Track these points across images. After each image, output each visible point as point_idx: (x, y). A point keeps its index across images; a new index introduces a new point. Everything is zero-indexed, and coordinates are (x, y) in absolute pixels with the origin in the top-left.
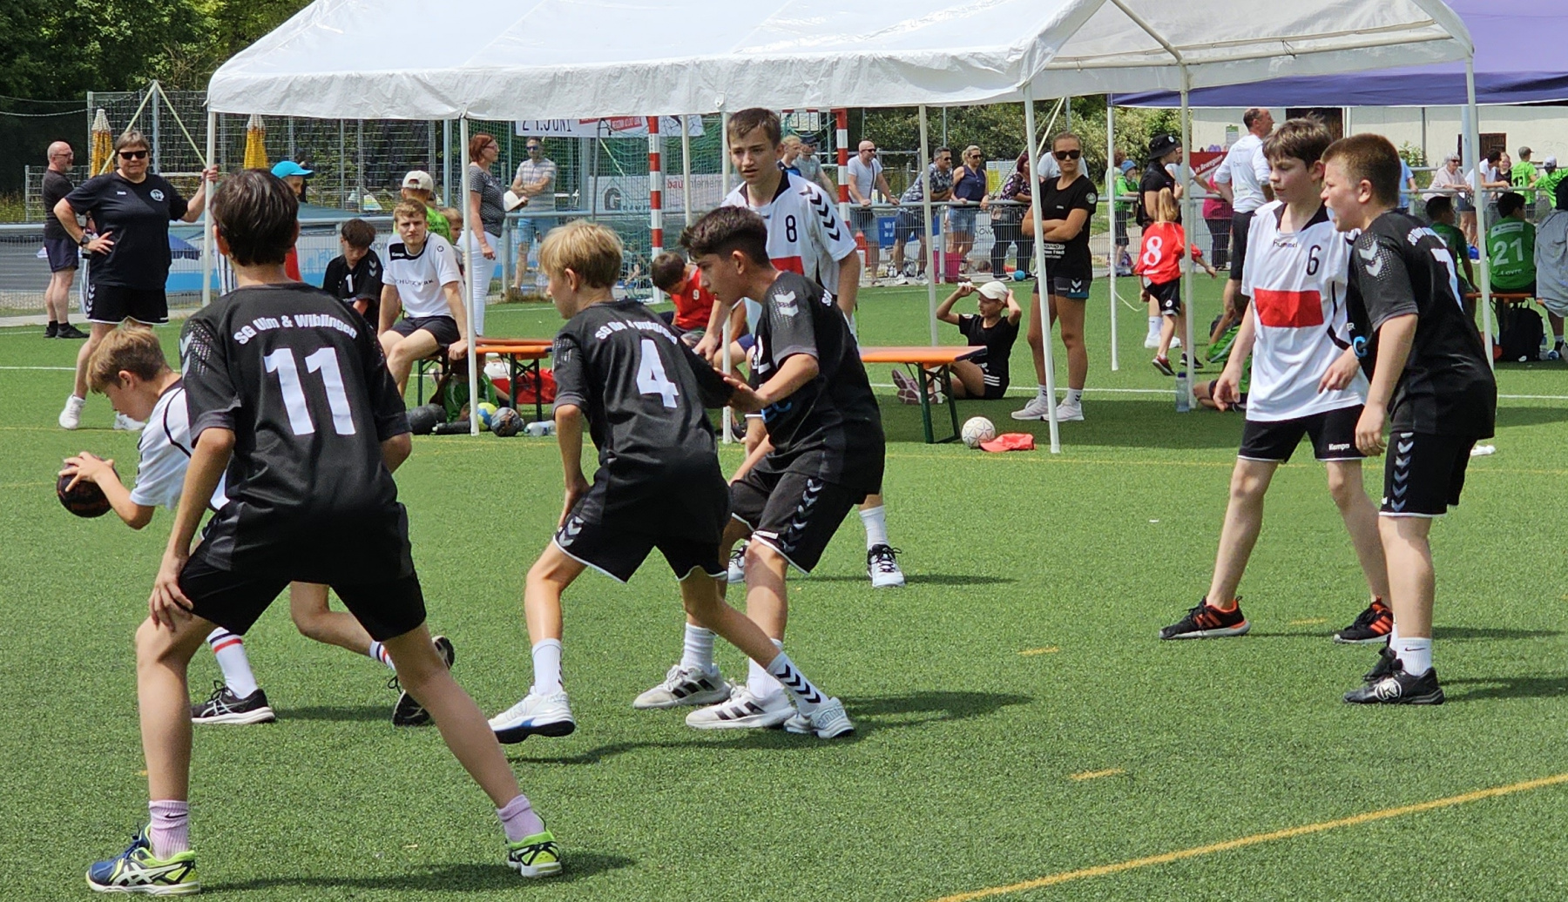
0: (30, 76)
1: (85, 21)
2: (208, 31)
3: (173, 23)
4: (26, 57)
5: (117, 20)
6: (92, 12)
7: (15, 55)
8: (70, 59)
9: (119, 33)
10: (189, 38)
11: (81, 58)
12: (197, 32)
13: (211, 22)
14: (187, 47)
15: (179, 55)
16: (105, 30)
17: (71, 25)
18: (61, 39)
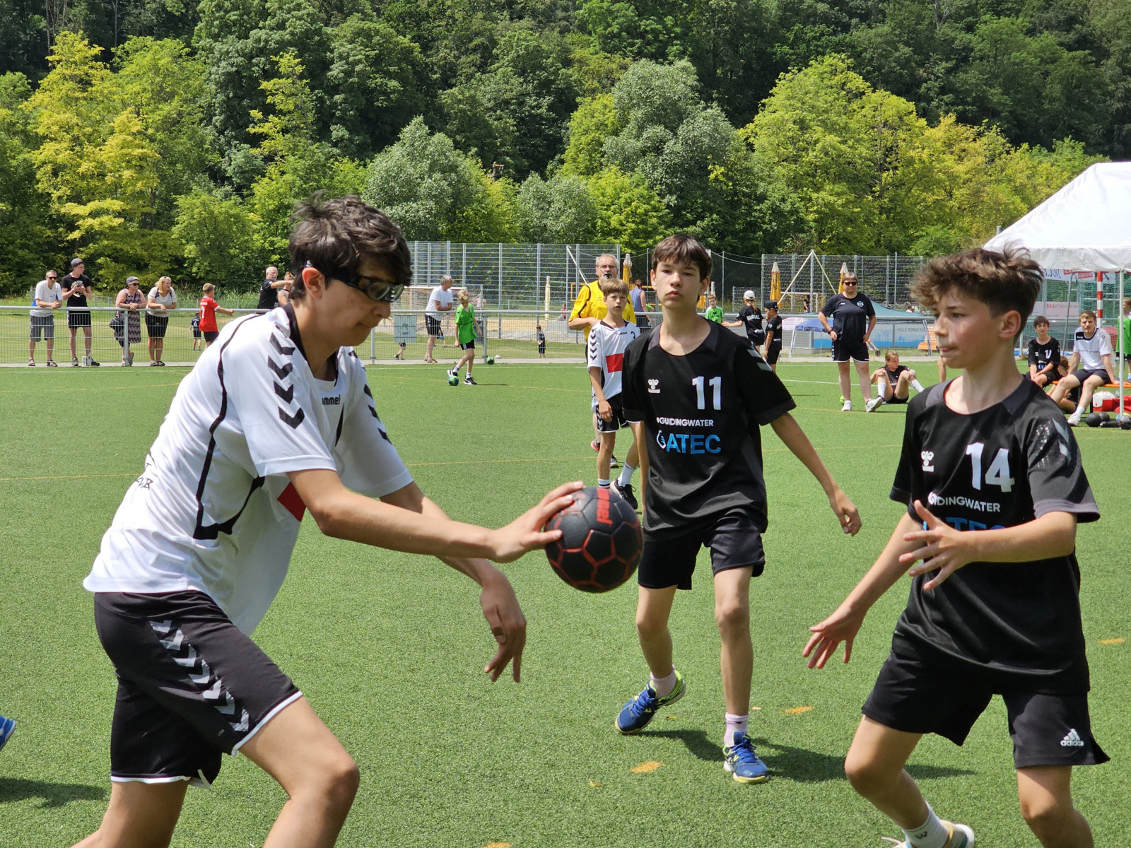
0: (731, 246)
1: (756, 221)
2: (811, 228)
3: (795, 224)
4: (730, 237)
5: (771, 222)
6: (759, 218)
7: (725, 236)
8: (749, 239)
9: (771, 228)
10: (803, 231)
11: (753, 239)
12: (806, 228)
13: (812, 224)
14: (801, 235)
15: (798, 238)
16: (765, 226)
17: (750, 223)
18: (744, 230)
